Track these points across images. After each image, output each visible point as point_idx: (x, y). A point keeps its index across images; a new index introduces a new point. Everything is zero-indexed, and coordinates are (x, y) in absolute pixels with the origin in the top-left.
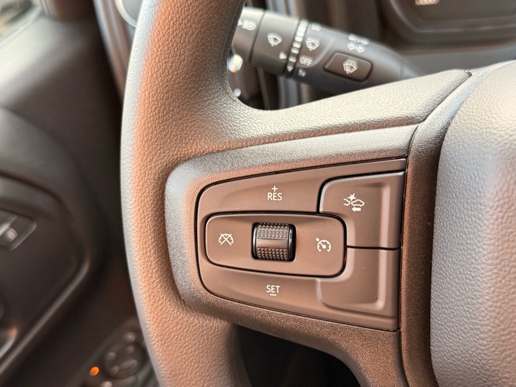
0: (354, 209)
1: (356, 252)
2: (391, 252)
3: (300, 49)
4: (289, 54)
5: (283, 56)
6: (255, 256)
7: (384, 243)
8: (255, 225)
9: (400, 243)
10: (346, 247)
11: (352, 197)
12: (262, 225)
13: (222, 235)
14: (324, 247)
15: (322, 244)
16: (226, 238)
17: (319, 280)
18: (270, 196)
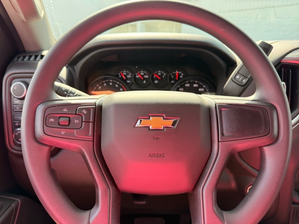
0: (85, 113)
1: (84, 123)
2: (92, 123)
3: (70, 92)
4: (67, 93)
5: (66, 93)
6: (59, 125)
7: (91, 121)
8: (60, 117)
9: (95, 121)
10: (82, 122)
11: (84, 110)
12: (62, 117)
13: (51, 119)
14: (77, 122)
15: (76, 121)
16: (52, 120)
17: (75, 130)
18: (64, 110)
